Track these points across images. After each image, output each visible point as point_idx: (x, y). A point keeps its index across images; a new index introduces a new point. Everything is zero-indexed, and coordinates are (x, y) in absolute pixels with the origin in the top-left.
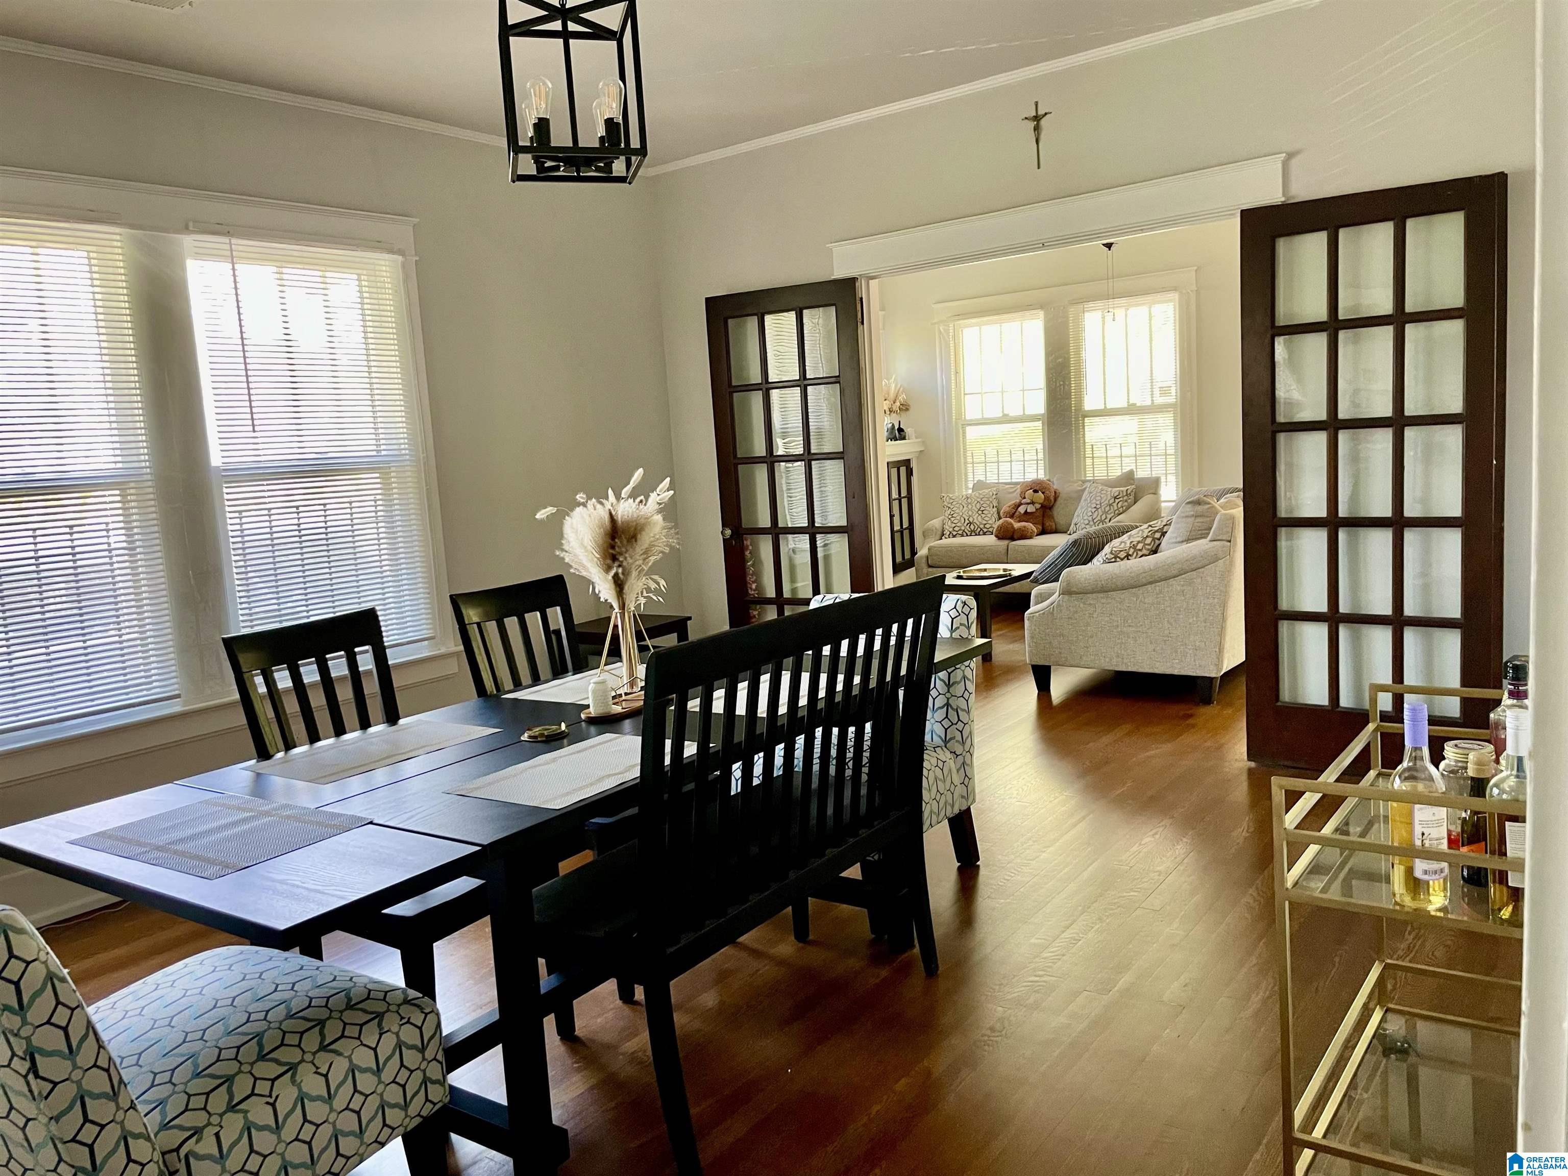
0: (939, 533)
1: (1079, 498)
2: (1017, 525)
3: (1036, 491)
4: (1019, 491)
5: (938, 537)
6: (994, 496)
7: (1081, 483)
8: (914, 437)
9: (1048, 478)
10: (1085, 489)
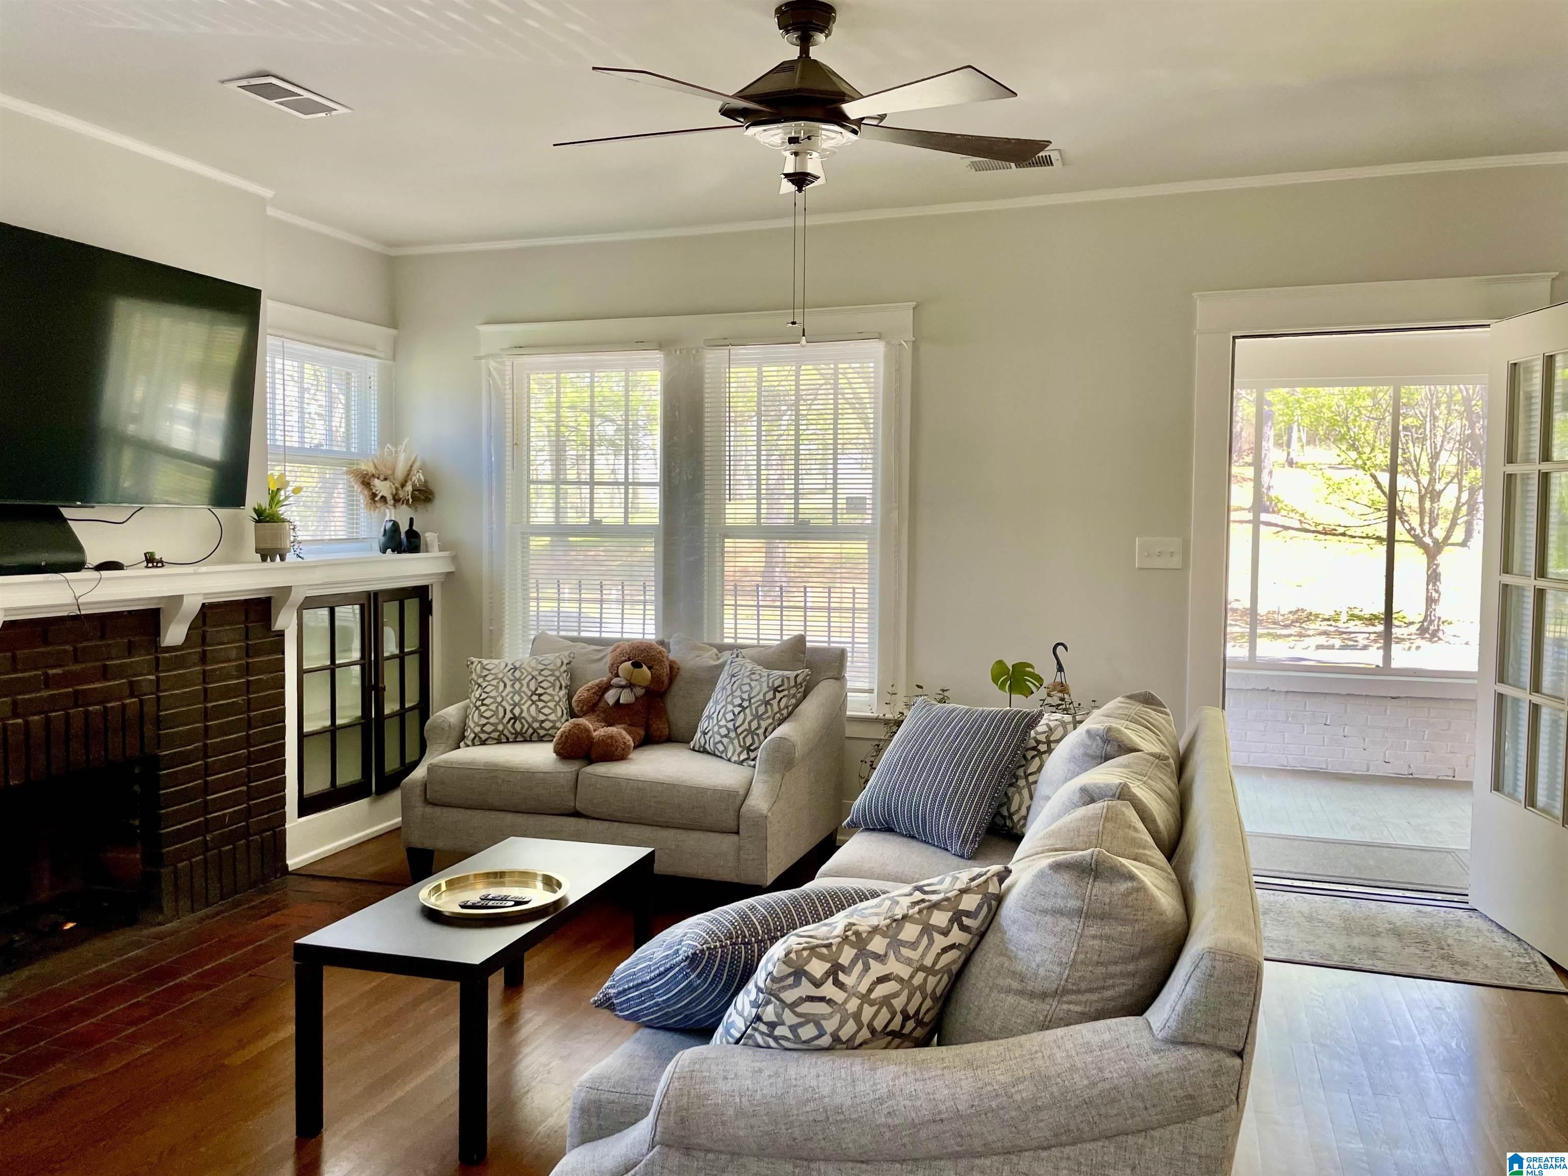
0: (455, 734)
1: (713, 682)
2: (600, 731)
3: (637, 665)
4: (608, 660)
5: (451, 742)
6: (564, 668)
7: (715, 650)
8: (436, 548)
9: (660, 637)
10: (723, 665)
